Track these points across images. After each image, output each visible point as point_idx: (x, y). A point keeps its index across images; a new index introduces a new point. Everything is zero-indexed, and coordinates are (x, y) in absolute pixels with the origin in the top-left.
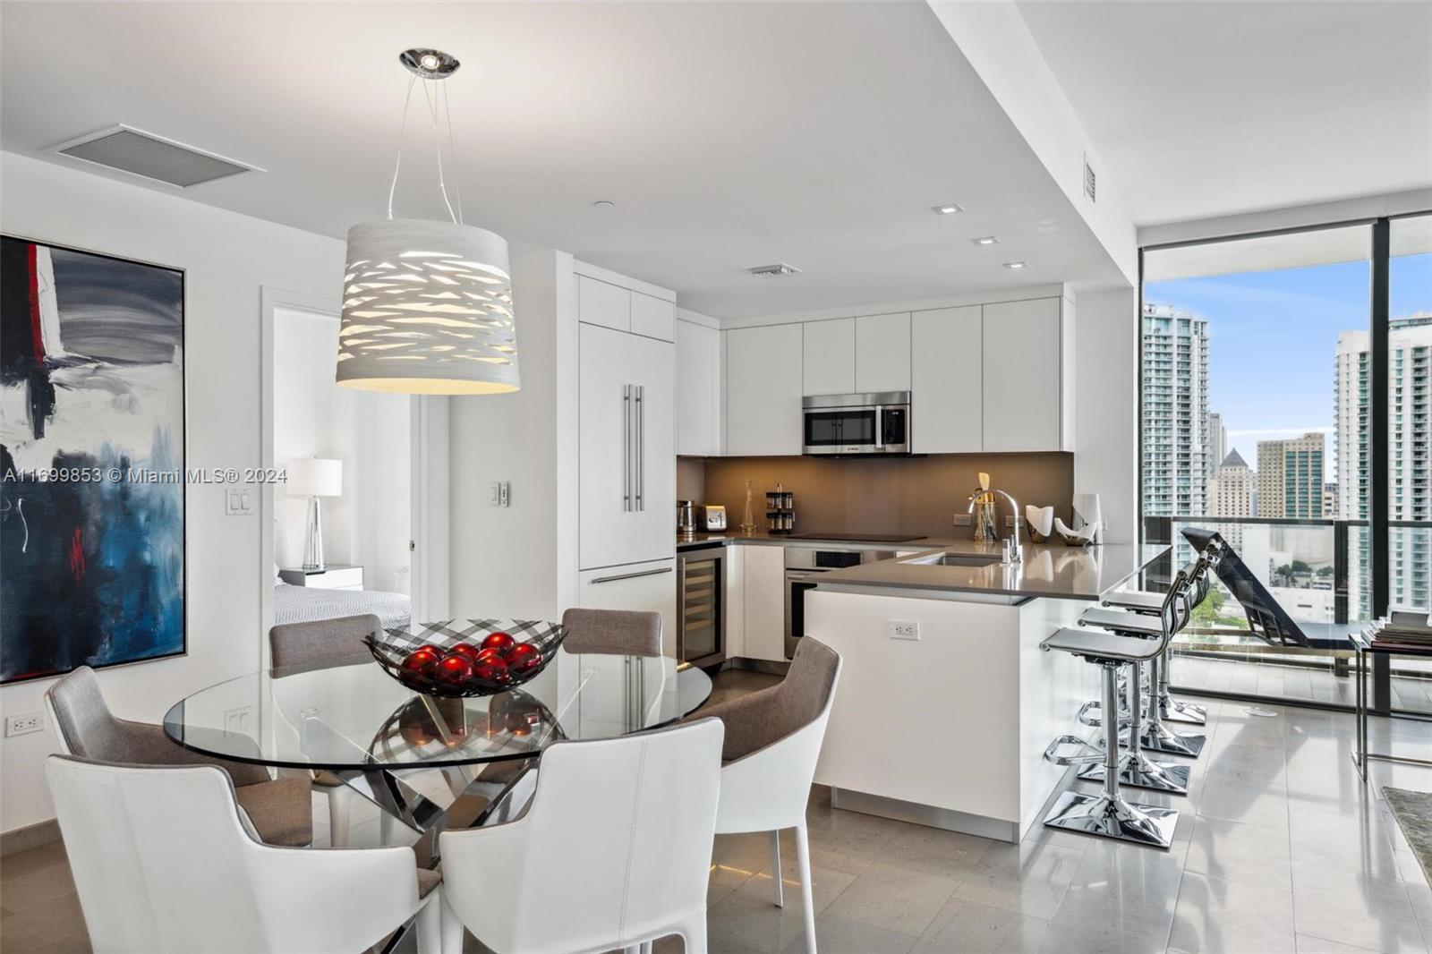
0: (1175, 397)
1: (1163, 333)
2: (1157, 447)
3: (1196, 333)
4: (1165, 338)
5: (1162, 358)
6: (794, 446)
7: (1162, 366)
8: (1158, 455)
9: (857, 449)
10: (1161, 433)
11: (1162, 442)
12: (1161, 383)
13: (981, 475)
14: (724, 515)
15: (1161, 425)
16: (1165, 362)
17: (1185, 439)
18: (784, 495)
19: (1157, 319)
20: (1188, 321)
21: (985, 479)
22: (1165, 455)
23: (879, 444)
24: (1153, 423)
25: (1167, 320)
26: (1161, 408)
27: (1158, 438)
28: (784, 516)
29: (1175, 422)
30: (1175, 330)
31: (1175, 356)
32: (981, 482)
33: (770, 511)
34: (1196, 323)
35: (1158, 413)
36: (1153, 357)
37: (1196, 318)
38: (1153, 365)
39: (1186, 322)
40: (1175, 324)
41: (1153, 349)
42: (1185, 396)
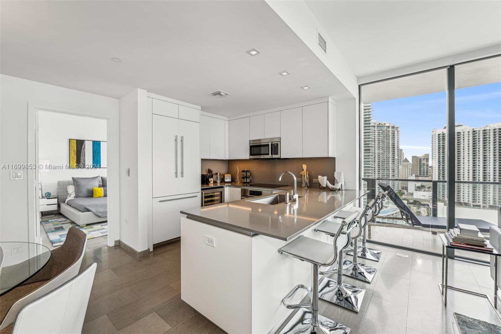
0: (391, 145)
1: (387, 130)
2: (386, 157)
3: (396, 130)
4: (388, 131)
5: (387, 136)
6: (247, 156)
7: (387, 138)
8: (386, 159)
9: (264, 157)
10: (387, 154)
12: (387, 142)
13: (303, 165)
14: (230, 177)
15: (387, 152)
16: (388, 137)
17: (393, 155)
18: (247, 171)
19: (386, 127)
21: (305, 167)
22: (388, 159)
23: (270, 155)
24: (385, 152)
25: (389, 127)
27: (386, 155)
28: (247, 178)
29: (391, 151)
30: (390, 129)
31: (391, 135)
32: (303, 167)
33: (243, 176)
34: (396, 127)
35: (386, 149)
36: (385, 136)
37: (396, 126)
38: (385, 138)
39: (393, 127)
40: (391, 128)
41: (385, 134)
42: (393, 145)
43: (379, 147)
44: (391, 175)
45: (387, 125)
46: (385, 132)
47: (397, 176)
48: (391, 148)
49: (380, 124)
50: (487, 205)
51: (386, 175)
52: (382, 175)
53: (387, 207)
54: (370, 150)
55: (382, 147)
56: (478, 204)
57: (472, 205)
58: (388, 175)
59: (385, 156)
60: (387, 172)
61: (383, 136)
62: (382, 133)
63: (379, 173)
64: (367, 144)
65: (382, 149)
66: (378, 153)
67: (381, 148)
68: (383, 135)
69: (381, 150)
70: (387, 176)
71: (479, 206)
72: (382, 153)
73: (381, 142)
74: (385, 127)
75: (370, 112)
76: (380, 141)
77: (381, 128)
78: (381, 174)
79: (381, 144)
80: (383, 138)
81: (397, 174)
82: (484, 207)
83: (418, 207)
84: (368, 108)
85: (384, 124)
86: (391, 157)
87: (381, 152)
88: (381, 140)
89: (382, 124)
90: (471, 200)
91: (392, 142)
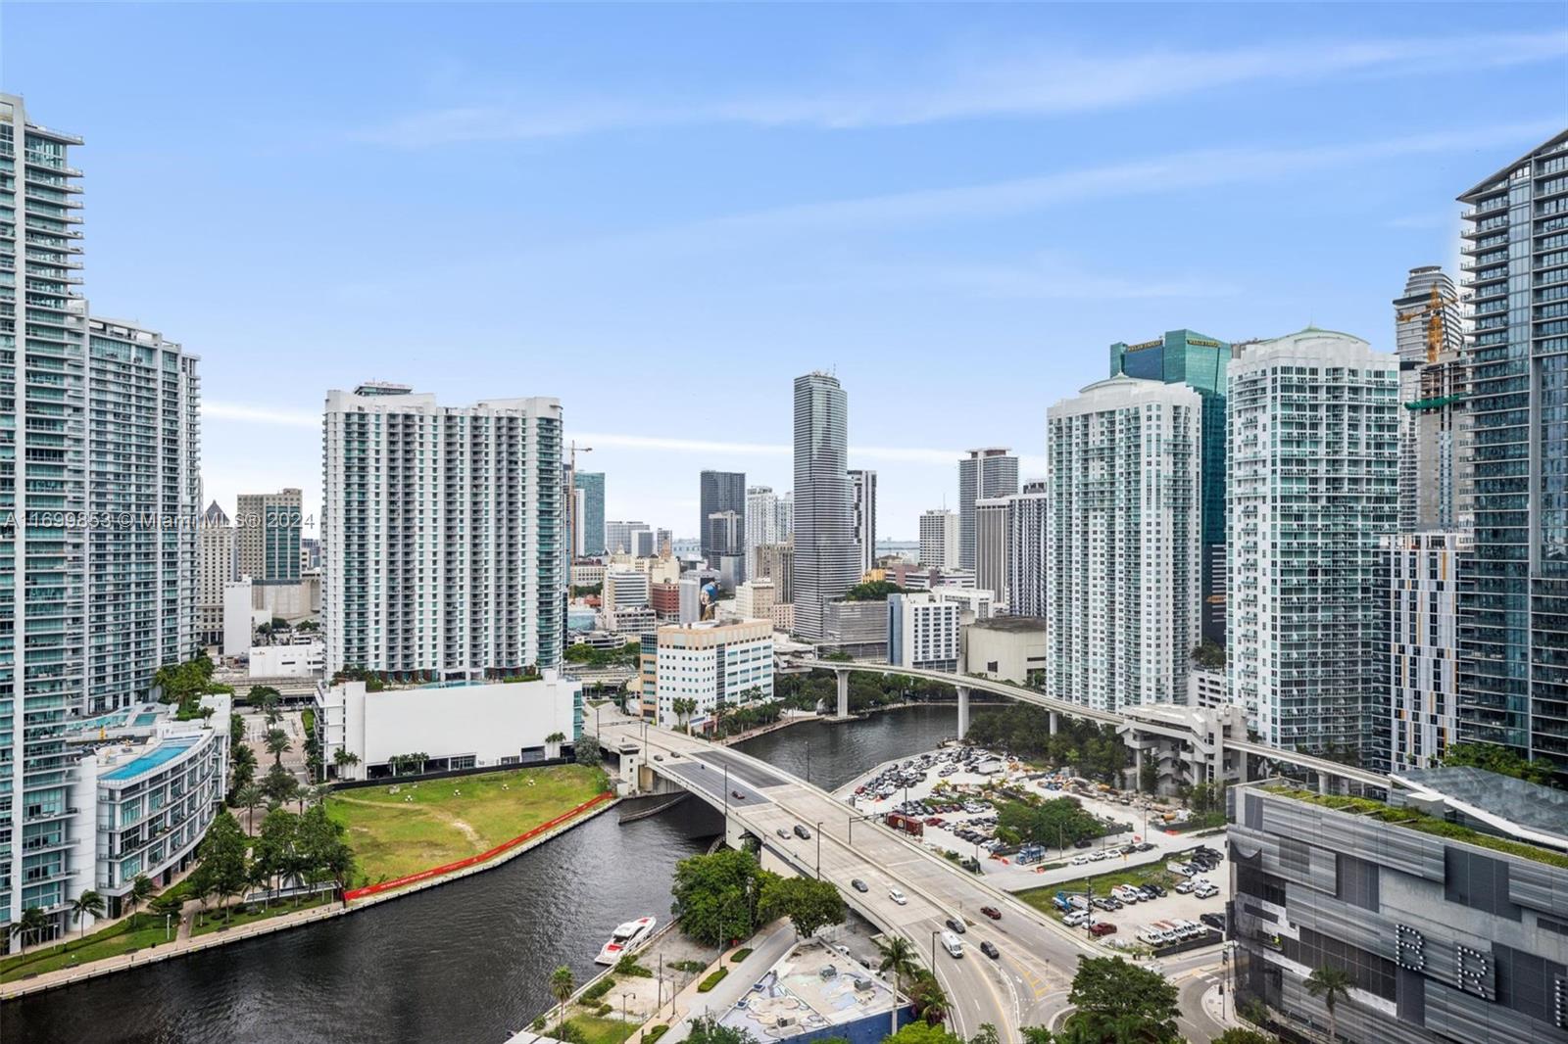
0: (160, 440)
1: (144, 364)
2: (138, 497)
3: (184, 370)
4: (148, 370)
5: (144, 393)
7: (144, 403)
8: (138, 507)
10: (143, 480)
11: (144, 490)
12: (142, 422)
15: (143, 471)
16: (148, 399)
17: (171, 488)
19: (138, 346)
20: (176, 355)
22: (147, 507)
24: (133, 468)
25: (150, 351)
26: (143, 452)
27: (139, 487)
29: (160, 469)
30: (158, 362)
31: (160, 392)
34: (184, 359)
35: (139, 457)
36: (133, 391)
37: (185, 352)
38: (133, 400)
39: (172, 356)
40: (159, 356)
41: (133, 381)
42: (172, 440)
43: (99, 443)
44: (159, 584)
45: (144, 339)
46: (133, 371)
47: (187, 583)
48: (160, 453)
49: (108, 329)
50: (481, 670)
51: (138, 585)
52: (116, 585)
53: (147, 738)
54: (61, 453)
55: (117, 445)
56: (459, 669)
57: (443, 677)
58: (146, 584)
59: (133, 489)
60: (143, 569)
61: (121, 390)
62: (117, 374)
63: (99, 577)
64: (49, 422)
65: (117, 455)
66: (98, 474)
67: (110, 447)
68: (124, 386)
69: (110, 458)
70: (142, 589)
71: (461, 675)
72: (117, 475)
73: (110, 417)
74: (133, 349)
75: (65, 253)
76: (105, 413)
77: (110, 349)
78: (110, 578)
79: (110, 428)
80: (121, 400)
81: (188, 574)
82: (473, 676)
83: (273, 713)
84: (51, 229)
85: (125, 332)
86: (160, 498)
87: (110, 468)
88: (110, 407)
89: (116, 330)
90: (441, 658)
91: (167, 426)
